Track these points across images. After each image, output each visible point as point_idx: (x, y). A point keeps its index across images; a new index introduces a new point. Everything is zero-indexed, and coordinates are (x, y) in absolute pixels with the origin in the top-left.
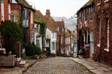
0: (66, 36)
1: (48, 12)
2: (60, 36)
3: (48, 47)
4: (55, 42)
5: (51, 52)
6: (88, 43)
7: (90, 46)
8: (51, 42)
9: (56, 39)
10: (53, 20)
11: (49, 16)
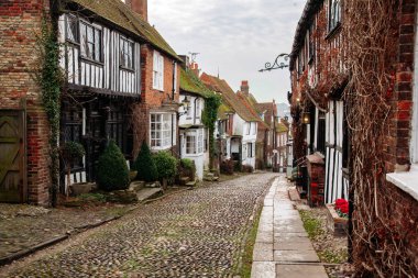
0: (278, 130)
1: (245, 86)
2: (267, 130)
3: (237, 151)
4: (253, 142)
5: (244, 163)
6: (318, 149)
7: (324, 160)
8: (243, 143)
9: (255, 137)
10: (253, 101)
11: (247, 93)
